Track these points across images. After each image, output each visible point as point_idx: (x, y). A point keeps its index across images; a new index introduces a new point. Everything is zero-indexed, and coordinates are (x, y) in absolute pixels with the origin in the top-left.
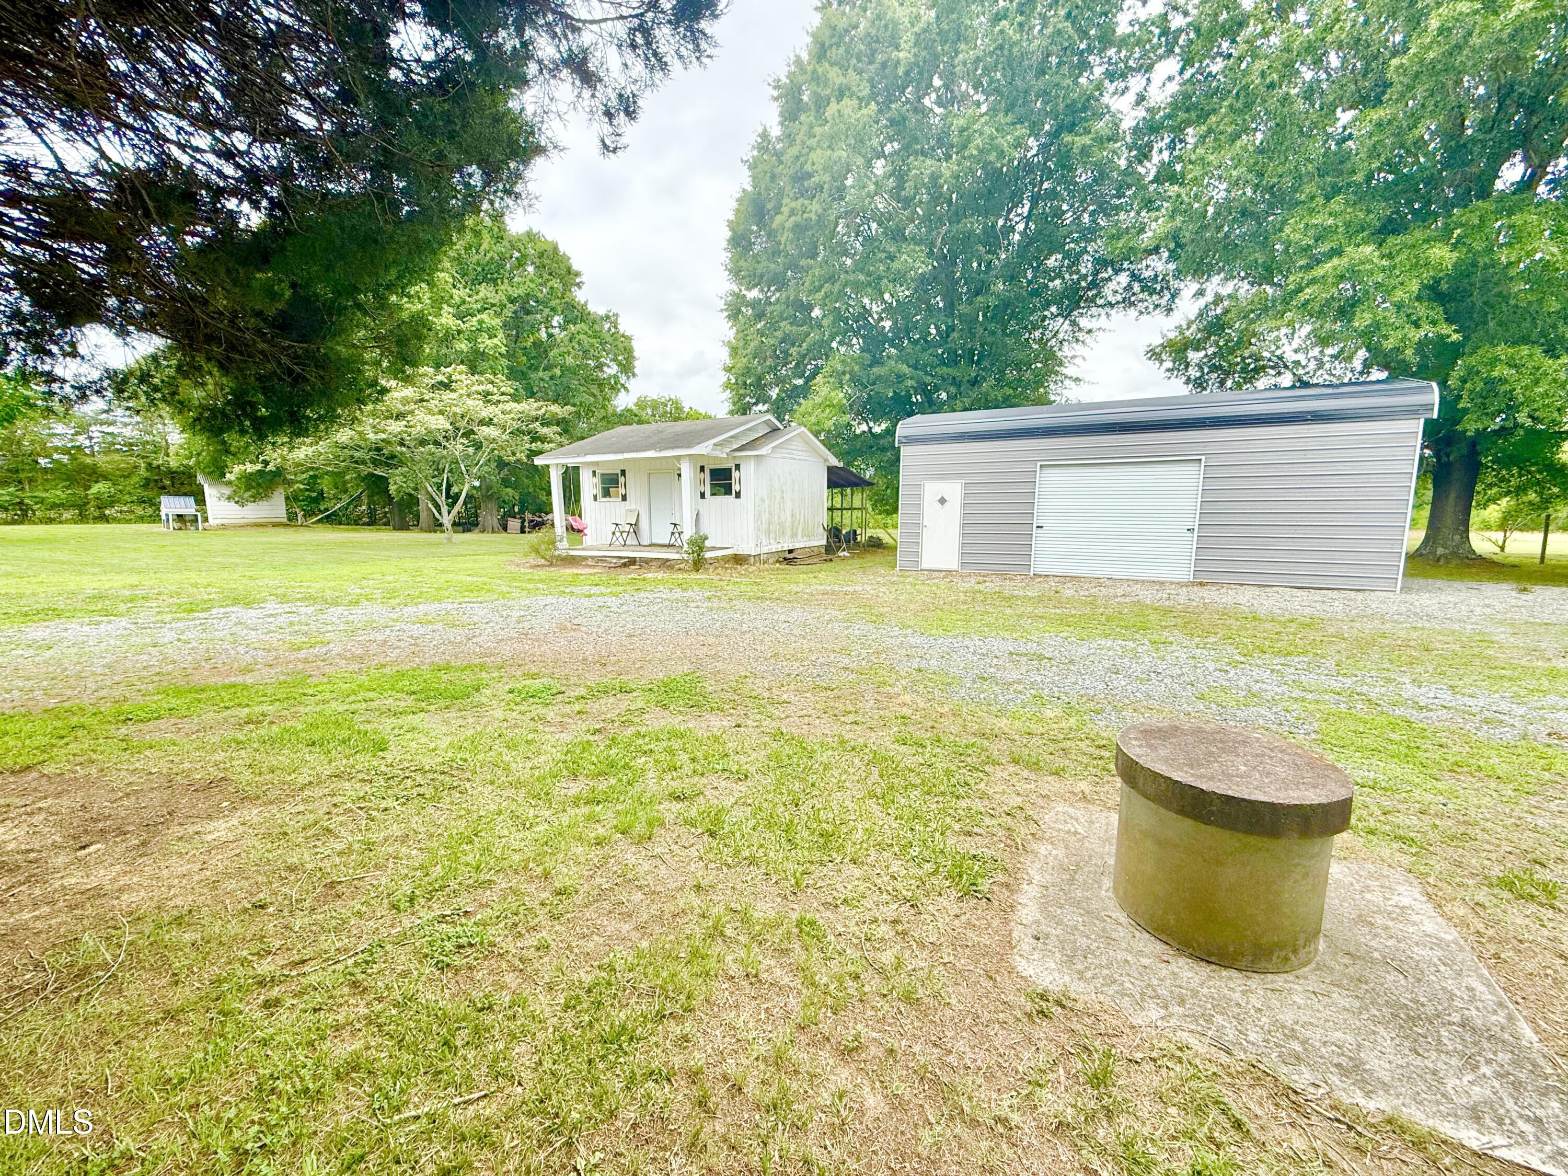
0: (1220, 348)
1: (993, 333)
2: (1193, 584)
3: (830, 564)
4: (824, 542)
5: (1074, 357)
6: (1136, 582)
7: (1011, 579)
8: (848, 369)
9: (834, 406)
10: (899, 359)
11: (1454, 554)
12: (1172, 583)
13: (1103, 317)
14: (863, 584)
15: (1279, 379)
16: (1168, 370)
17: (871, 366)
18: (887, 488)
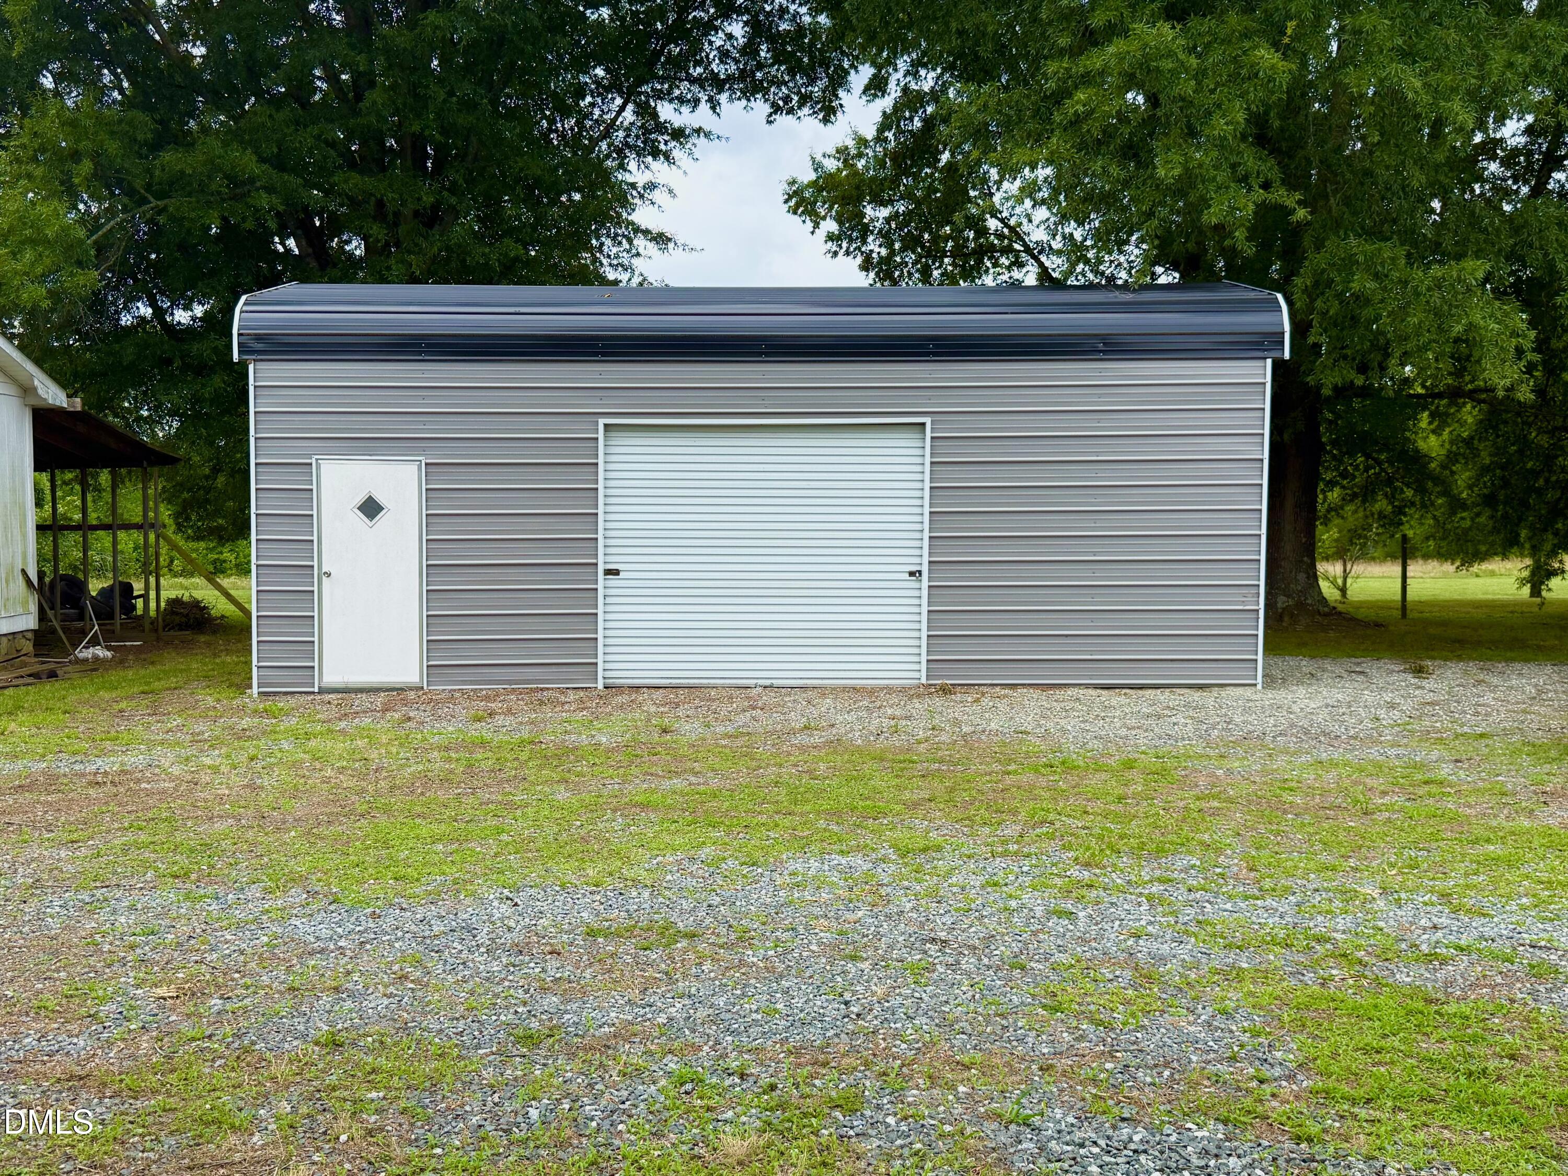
0: (918, 203)
1: (469, 106)
2: (928, 690)
3: (48, 687)
4: (29, 622)
5: (651, 186)
6: (822, 691)
7: (555, 703)
8: (84, 145)
9: (47, 242)
10: (232, 136)
11: (1301, 605)
12: (889, 690)
13: (704, 107)
14: (151, 745)
15: (1017, 274)
16: (830, 237)
17: (156, 146)
18: (216, 470)
